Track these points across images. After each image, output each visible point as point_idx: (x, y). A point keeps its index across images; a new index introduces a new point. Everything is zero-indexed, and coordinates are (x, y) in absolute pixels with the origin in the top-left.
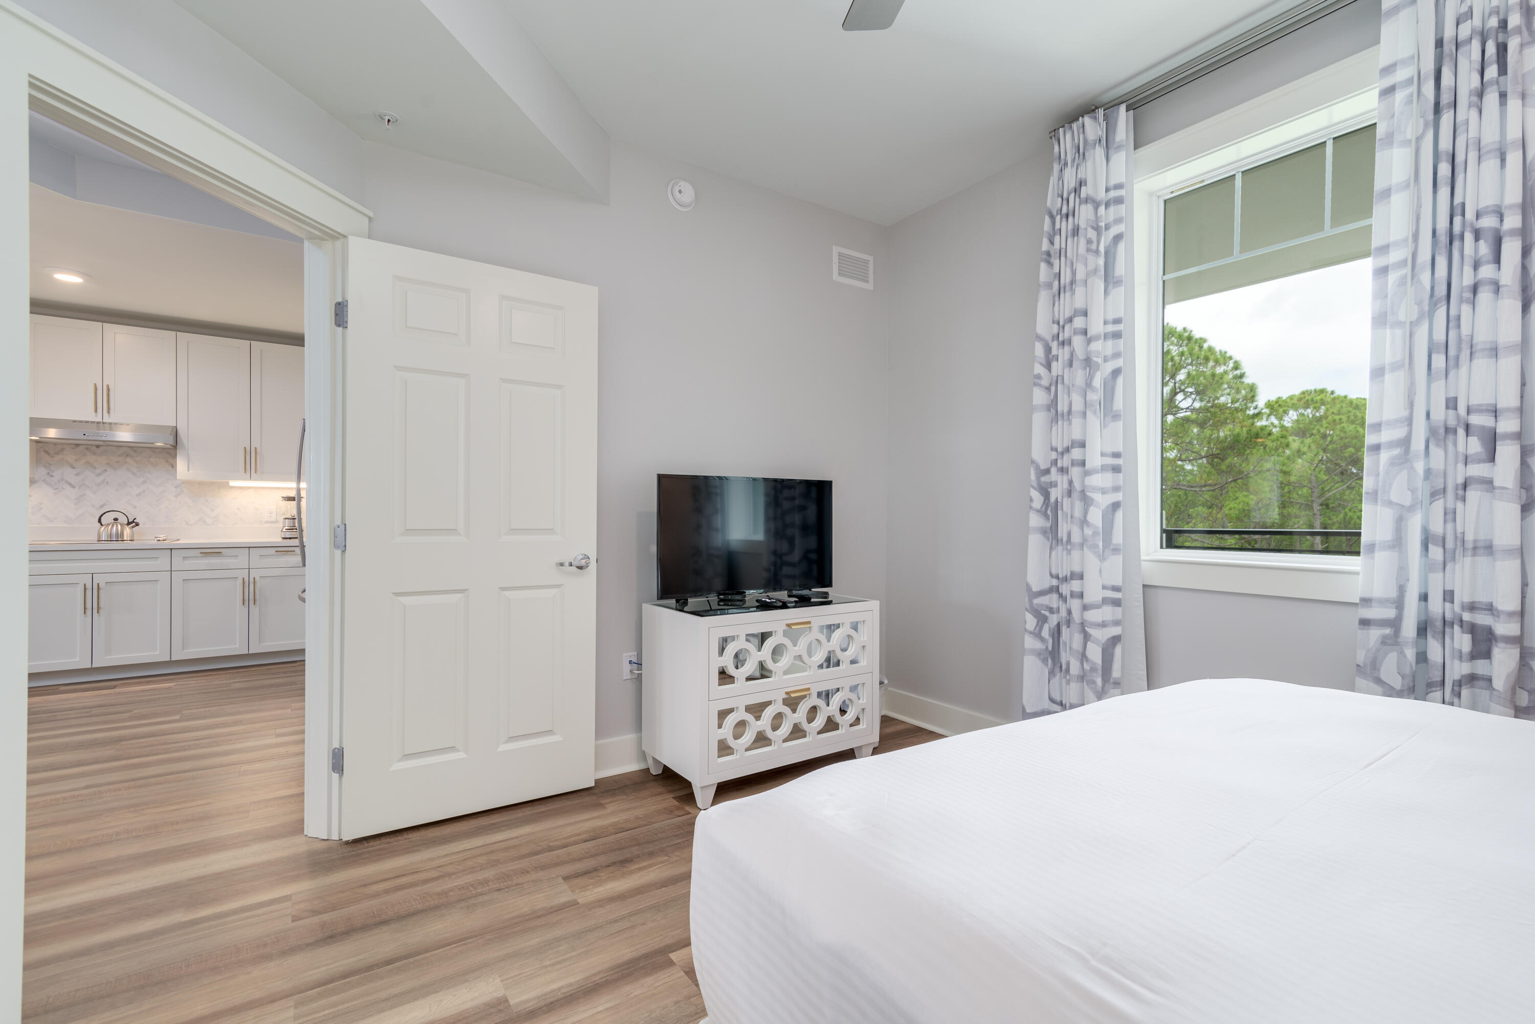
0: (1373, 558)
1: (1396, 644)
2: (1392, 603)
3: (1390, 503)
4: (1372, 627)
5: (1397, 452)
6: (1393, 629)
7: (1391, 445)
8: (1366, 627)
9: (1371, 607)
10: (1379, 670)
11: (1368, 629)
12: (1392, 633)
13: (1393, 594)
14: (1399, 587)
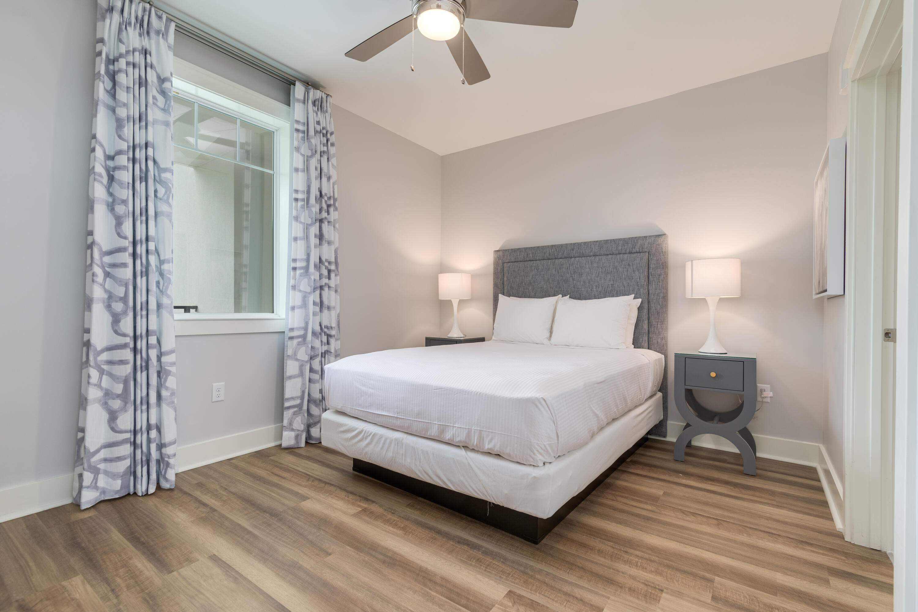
0: (294, 312)
1: (305, 344)
2: (302, 329)
3: (300, 291)
4: (294, 339)
5: (302, 271)
6: (303, 338)
7: (301, 268)
8: (292, 340)
9: (294, 331)
10: (297, 356)
11: (293, 340)
12: (302, 340)
13: (303, 325)
14: (306, 323)
